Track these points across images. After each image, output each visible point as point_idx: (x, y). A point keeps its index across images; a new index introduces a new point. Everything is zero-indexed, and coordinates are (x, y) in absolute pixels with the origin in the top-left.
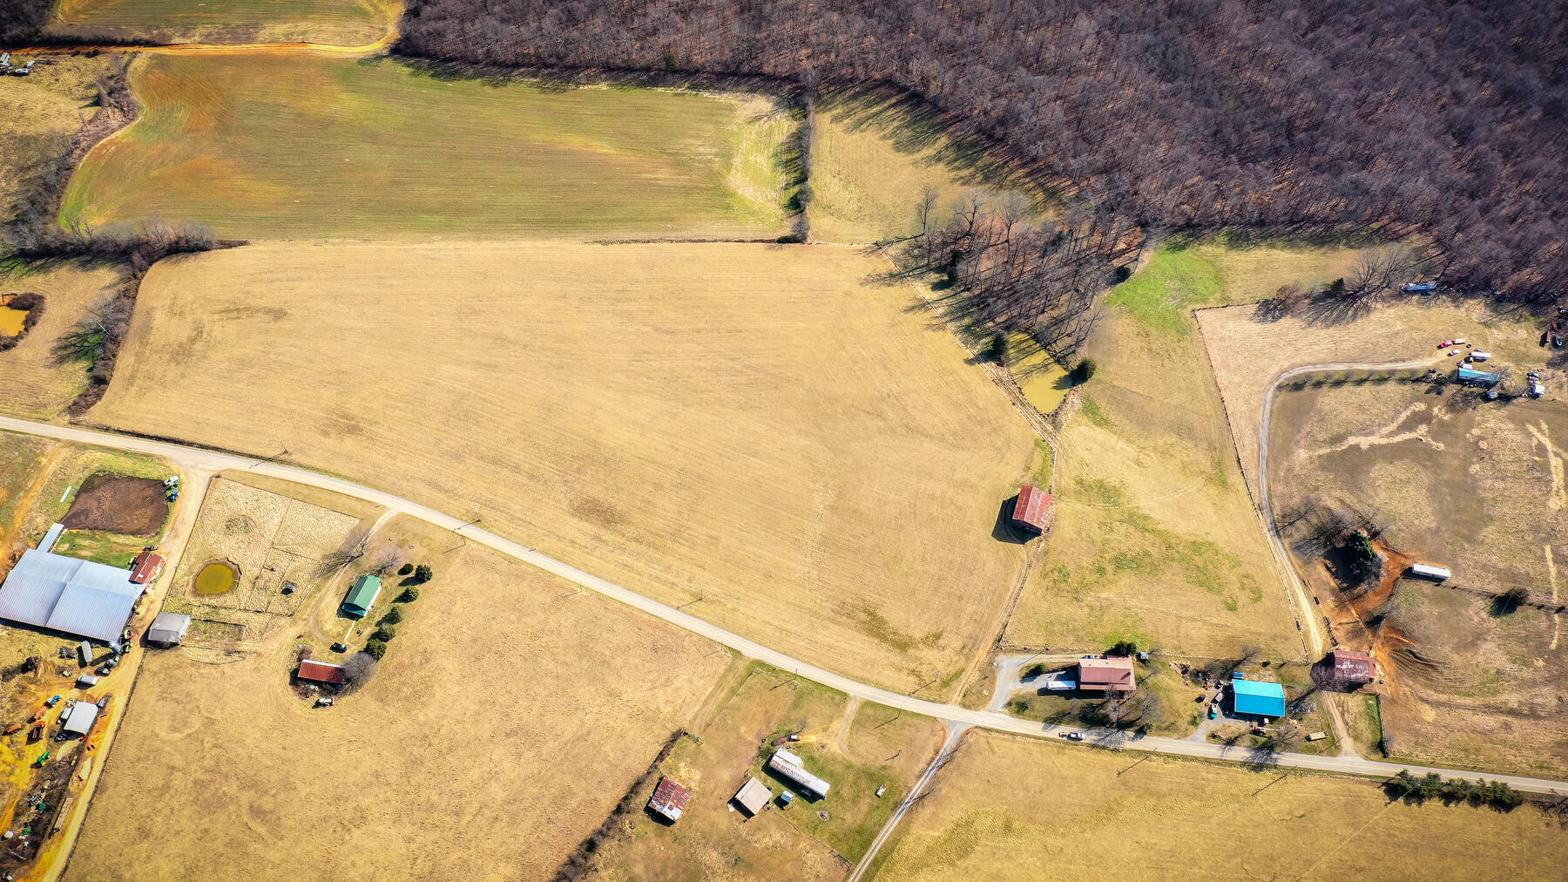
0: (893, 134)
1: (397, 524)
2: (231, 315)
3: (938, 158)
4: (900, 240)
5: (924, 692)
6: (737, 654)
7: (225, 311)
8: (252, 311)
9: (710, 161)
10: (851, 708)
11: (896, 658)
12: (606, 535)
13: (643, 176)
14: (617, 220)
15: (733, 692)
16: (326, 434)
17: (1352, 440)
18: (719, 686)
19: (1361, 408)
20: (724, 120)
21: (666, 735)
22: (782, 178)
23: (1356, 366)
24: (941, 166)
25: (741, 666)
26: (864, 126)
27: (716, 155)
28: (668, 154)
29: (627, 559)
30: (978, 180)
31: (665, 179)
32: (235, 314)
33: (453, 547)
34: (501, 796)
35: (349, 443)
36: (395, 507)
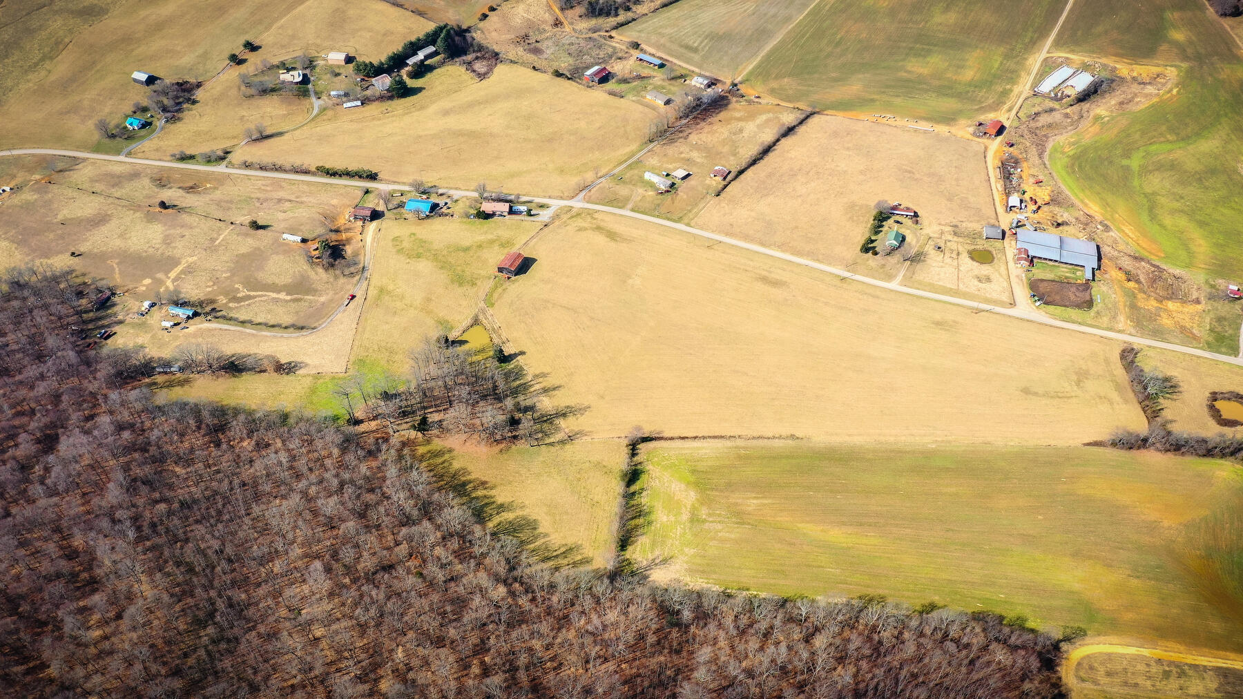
0: (536, 538)
1: (890, 277)
2: (1063, 395)
3: (502, 508)
4: (552, 444)
5: (591, 212)
6: (688, 225)
7: (1069, 398)
8: (1046, 395)
9: (710, 515)
10: (630, 206)
11: (602, 224)
12: (764, 273)
13: (770, 501)
14: (787, 457)
15: (690, 211)
16: (954, 322)
17: (289, 298)
18: (697, 214)
19: (269, 311)
20: (698, 560)
21: (723, 195)
22: (644, 500)
23: (254, 332)
24: (500, 500)
25: (686, 221)
26: (563, 549)
27: (704, 521)
28: (749, 524)
29: (751, 263)
30: (472, 485)
31: (748, 498)
32: (1060, 395)
33: (852, 266)
34: (799, 177)
35: (938, 317)
36: (894, 285)
